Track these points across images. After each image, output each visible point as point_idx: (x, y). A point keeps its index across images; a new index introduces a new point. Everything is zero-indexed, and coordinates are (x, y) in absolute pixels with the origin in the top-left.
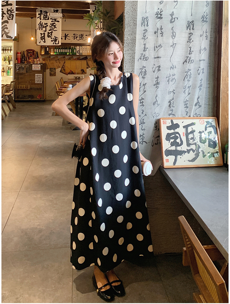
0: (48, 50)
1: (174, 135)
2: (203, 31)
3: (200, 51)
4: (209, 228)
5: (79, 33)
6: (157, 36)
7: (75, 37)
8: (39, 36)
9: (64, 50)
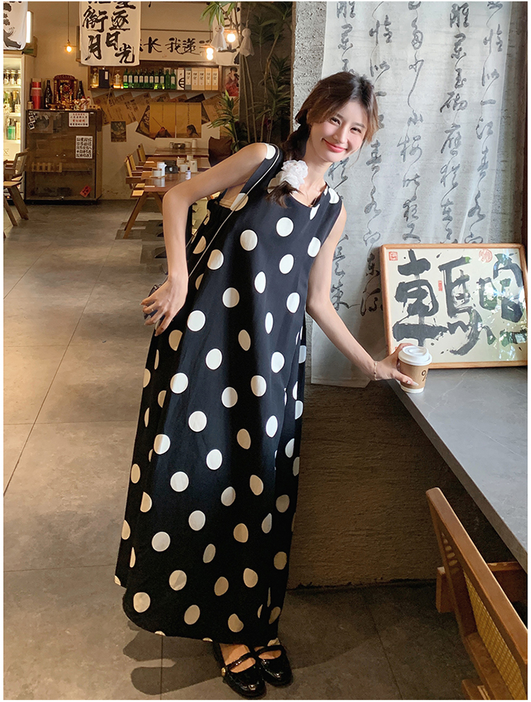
0: (106, 78)
1: (415, 289)
2: (492, 31)
3: (483, 80)
4: (503, 518)
5: (183, 37)
6: (377, 43)
7: (174, 47)
8: (85, 43)
9: (146, 77)
